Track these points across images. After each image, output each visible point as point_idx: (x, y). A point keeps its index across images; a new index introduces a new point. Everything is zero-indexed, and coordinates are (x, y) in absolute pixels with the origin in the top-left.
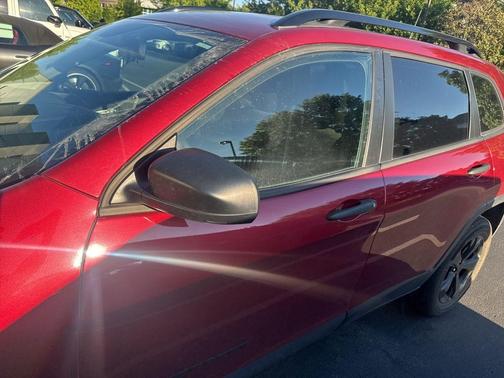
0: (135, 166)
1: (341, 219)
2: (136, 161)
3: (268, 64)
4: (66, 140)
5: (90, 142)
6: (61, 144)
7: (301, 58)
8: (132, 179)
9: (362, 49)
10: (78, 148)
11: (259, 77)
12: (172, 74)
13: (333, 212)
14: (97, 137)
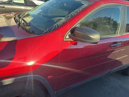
0: (70, 31)
1: (112, 47)
2: (70, 29)
3: (99, 7)
4: (56, 24)
5: (61, 25)
6: (55, 25)
7: (106, 6)
8: (70, 33)
9: (120, 4)
10: (59, 26)
11: (96, 10)
12: (77, 9)
13: (111, 45)
14: (63, 23)
